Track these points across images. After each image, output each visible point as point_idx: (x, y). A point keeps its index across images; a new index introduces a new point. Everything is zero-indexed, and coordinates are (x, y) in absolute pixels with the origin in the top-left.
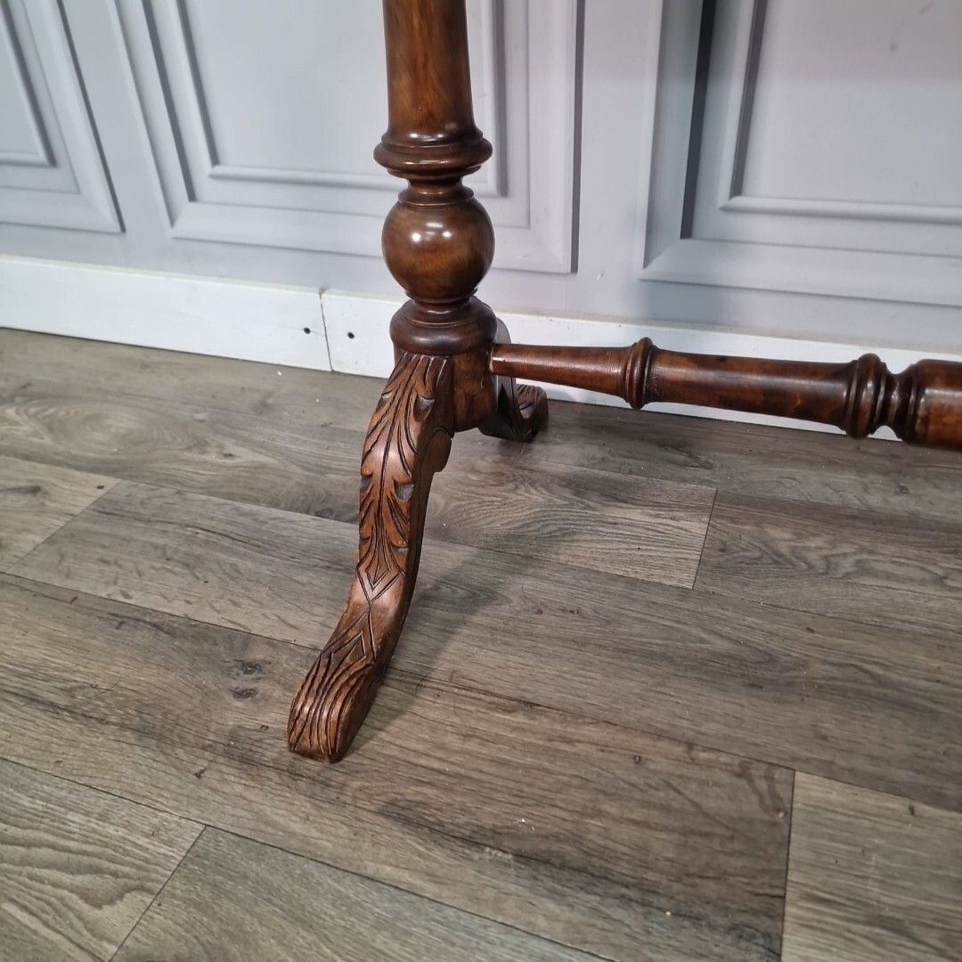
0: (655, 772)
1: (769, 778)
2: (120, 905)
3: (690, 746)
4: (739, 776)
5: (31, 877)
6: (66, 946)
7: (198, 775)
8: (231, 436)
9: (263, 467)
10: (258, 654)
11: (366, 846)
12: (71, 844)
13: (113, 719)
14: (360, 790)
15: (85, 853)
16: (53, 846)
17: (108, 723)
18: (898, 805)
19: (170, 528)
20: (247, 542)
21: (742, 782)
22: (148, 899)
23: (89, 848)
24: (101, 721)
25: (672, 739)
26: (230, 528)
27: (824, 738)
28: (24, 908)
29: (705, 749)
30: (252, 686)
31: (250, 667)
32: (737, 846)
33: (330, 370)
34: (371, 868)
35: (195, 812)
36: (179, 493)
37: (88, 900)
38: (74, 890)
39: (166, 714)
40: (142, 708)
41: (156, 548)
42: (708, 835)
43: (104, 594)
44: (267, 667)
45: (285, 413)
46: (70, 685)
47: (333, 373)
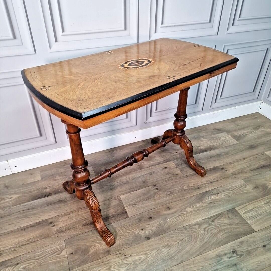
0: (107, 204)
1: (118, 198)
2: (62, 252)
3: (109, 200)
5: (49, 258)
6: (61, 259)
7: (58, 237)
8: (7, 195)
9: (19, 197)
10: (50, 221)
11: (84, 230)
12: (50, 252)
13: (39, 239)
14: (79, 225)
16: (48, 254)
17: (39, 240)
19: (15, 214)
20: (31, 209)
21: (116, 200)
22: (65, 250)
23: (52, 251)
24: (37, 240)
25: (107, 200)
26: (25, 208)
27: (120, 191)
28: (52, 260)
30: (54, 224)
31: (51, 223)
32: (119, 206)
33: (12, 174)
34: (86, 231)
35: (61, 240)
36: (9, 208)
37: (58, 255)
38: (56, 255)
39: (45, 234)
40: (41, 236)
41: (16, 218)
42: (115, 207)
43: (16, 228)
44: (53, 222)
45: (12, 186)
46: (27, 240)
47: (13, 174)
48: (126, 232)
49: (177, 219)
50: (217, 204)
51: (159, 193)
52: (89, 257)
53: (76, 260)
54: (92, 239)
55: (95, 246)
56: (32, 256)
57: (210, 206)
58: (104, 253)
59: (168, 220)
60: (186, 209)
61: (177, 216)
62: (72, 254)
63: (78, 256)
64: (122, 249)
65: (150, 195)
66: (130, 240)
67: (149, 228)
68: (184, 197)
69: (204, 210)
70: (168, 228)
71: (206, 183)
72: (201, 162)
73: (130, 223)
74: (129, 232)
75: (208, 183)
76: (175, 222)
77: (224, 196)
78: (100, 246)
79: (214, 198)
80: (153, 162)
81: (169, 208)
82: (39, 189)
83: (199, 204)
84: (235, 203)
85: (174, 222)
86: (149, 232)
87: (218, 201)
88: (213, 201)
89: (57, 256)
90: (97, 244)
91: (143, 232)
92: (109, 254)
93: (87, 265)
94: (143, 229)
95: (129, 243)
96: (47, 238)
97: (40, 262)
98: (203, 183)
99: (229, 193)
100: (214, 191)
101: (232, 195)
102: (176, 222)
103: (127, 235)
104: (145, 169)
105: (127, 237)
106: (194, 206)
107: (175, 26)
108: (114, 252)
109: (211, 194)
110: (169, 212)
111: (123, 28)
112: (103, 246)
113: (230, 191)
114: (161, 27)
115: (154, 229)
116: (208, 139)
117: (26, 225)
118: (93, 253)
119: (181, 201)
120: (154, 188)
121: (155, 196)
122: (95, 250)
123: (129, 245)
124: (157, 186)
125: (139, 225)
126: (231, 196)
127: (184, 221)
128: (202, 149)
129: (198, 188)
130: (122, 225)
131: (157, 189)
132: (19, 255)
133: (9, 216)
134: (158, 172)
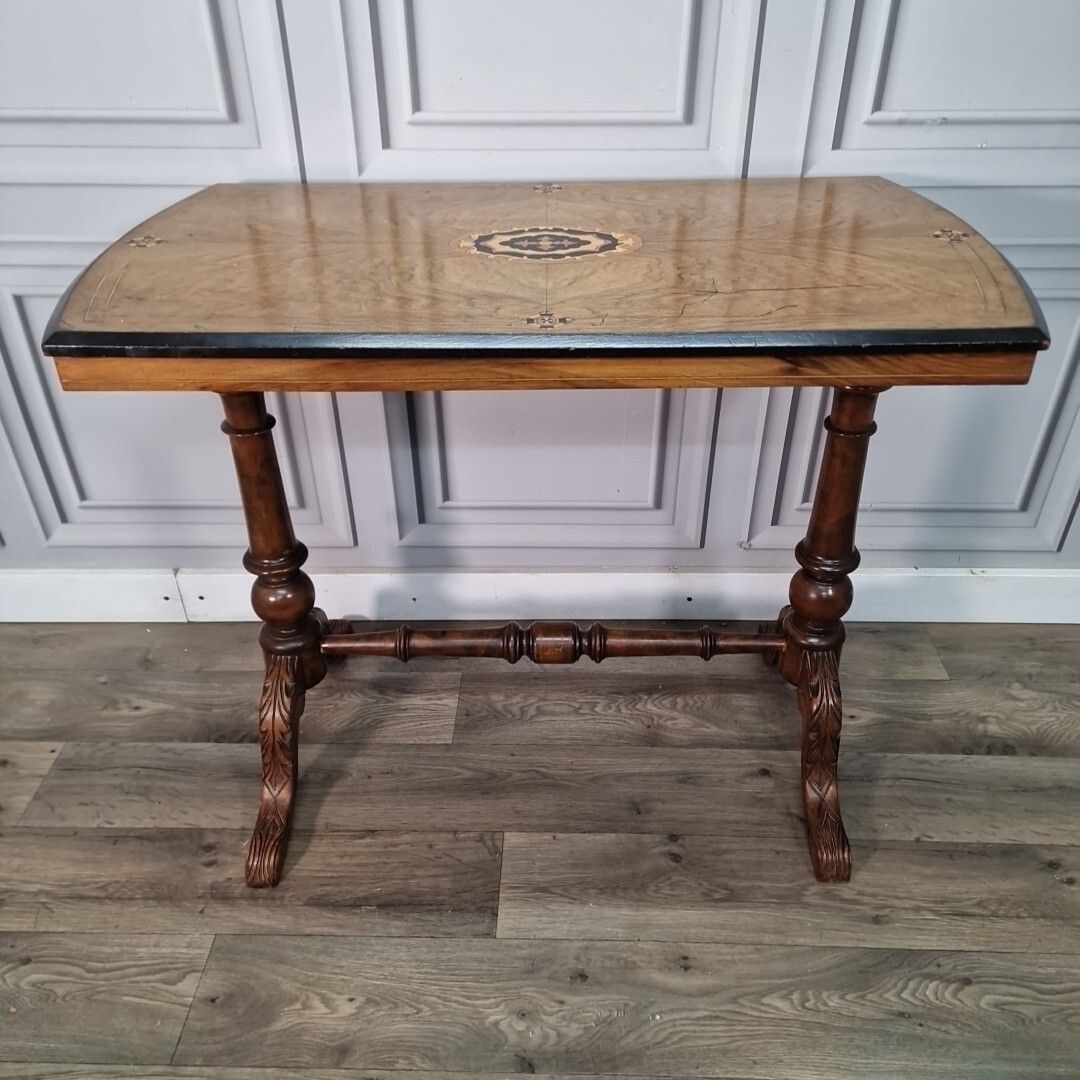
0: (439, 850)
1: (493, 839)
2: (185, 981)
3: (455, 832)
4: (479, 841)
5: (131, 982)
6: (166, 1005)
7: (202, 912)
8: (133, 691)
9: (164, 713)
10: (210, 839)
11: (303, 921)
12: (146, 962)
13: (138, 896)
14: (293, 896)
15: (155, 964)
16: (136, 966)
17: (136, 899)
18: (548, 836)
19: (117, 771)
20: (175, 770)
21: (480, 844)
22: (200, 975)
23: (156, 962)
24: (131, 899)
25: (447, 831)
26: (160, 763)
27: (518, 812)
28: (135, 996)
29: (463, 832)
30: (213, 858)
31: (209, 848)
32: (478, 874)
33: (187, 621)
34: (308, 931)
35: (207, 930)
36: (113, 744)
37: (167, 983)
38: (157, 981)
39: (169, 886)
40: (152, 886)
41: (115, 787)
42: (465, 873)
43: (94, 825)
44: (219, 846)
45: (165, 665)
46: (101, 884)
47: (189, 623)
48: (454, 998)
49: (696, 1028)
50: (933, 1033)
51: (674, 879)
52: (261, 1044)
53: (213, 1032)
54: (310, 973)
55: (306, 1006)
56: (85, 952)
57: (891, 1030)
58: (321, 1051)
59: (653, 1016)
60: (765, 1000)
61: (705, 1018)
62: (213, 1001)
63: (226, 1020)
64: (398, 1066)
65: (630, 871)
66: (451, 1039)
67: (551, 1020)
68: (780, 939)
69: (852, 1040)
70: (636, 1057)
71: (926, 909)
72: (955, 797)
73: (485, 967)
74: (461, 999)
75: (936, 913)
76: (682, 1039)
77: (996, 1005)
78: (327, 1014)
79: (932, 998)
80: (720, 731)
81: (685, 964)
82: (240, 704)
83: (842, 997)
84: (1039, 1065)
85: (675, 1038)
86: (546, 1037)
87: (946, 1021)
88: (920, 1010)
89: (160, 985)
90: (316, 1003)
91: (521, 1026)
92: (337, 1065)
93: (238, 1070)
94: (523, 1015)
95: (439, 1048)
96: (163, 903)
97: (96, 986)
98: (909, 904)
99: (1028, 1000)
100: (947, 965)
101: (1039, 1020)
102: (683, 1044)
103: (448, 1012)
104: (668, 749)
105: (446, 1020)
106: (809, 1000)
107: (945, 122)
108: (360, 1065)
109: (926, 970)
110: (677, 980)
111: (678, 114)
112: (333, 1019)
113: (1039, 991)
114: (869, 123)
115: (573, 1031)
116: (1046, 696)
117: (128, 823)
118: (284, 1030)
119: (758, 950)
120: (666, 848)
121: (652, 887)
122: (297, 1022)
123: (436, 1059)
124: (682, 846)
125: (516, 988)
126: (1031, 1021)
127: (725, 1052)
128: (991, 737)
129: (876, 920)
130: (449, 960)
131: (676, 858)
132: (51, 929)
133: (96, 773)
134: (721, 781)
